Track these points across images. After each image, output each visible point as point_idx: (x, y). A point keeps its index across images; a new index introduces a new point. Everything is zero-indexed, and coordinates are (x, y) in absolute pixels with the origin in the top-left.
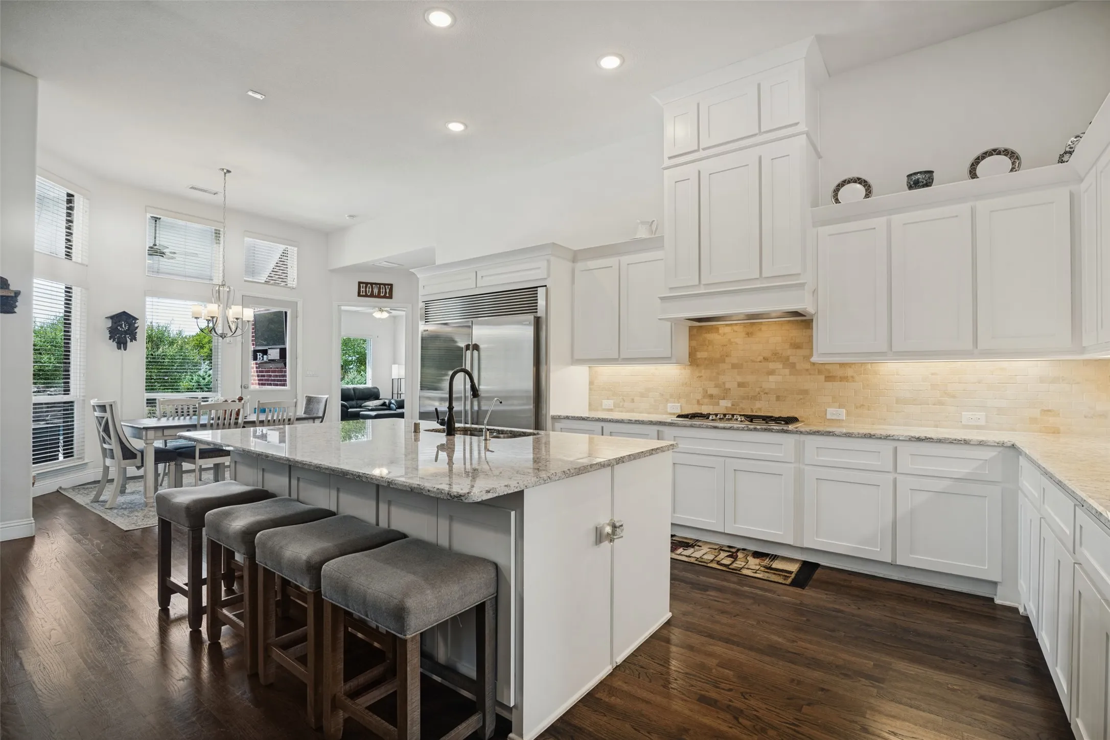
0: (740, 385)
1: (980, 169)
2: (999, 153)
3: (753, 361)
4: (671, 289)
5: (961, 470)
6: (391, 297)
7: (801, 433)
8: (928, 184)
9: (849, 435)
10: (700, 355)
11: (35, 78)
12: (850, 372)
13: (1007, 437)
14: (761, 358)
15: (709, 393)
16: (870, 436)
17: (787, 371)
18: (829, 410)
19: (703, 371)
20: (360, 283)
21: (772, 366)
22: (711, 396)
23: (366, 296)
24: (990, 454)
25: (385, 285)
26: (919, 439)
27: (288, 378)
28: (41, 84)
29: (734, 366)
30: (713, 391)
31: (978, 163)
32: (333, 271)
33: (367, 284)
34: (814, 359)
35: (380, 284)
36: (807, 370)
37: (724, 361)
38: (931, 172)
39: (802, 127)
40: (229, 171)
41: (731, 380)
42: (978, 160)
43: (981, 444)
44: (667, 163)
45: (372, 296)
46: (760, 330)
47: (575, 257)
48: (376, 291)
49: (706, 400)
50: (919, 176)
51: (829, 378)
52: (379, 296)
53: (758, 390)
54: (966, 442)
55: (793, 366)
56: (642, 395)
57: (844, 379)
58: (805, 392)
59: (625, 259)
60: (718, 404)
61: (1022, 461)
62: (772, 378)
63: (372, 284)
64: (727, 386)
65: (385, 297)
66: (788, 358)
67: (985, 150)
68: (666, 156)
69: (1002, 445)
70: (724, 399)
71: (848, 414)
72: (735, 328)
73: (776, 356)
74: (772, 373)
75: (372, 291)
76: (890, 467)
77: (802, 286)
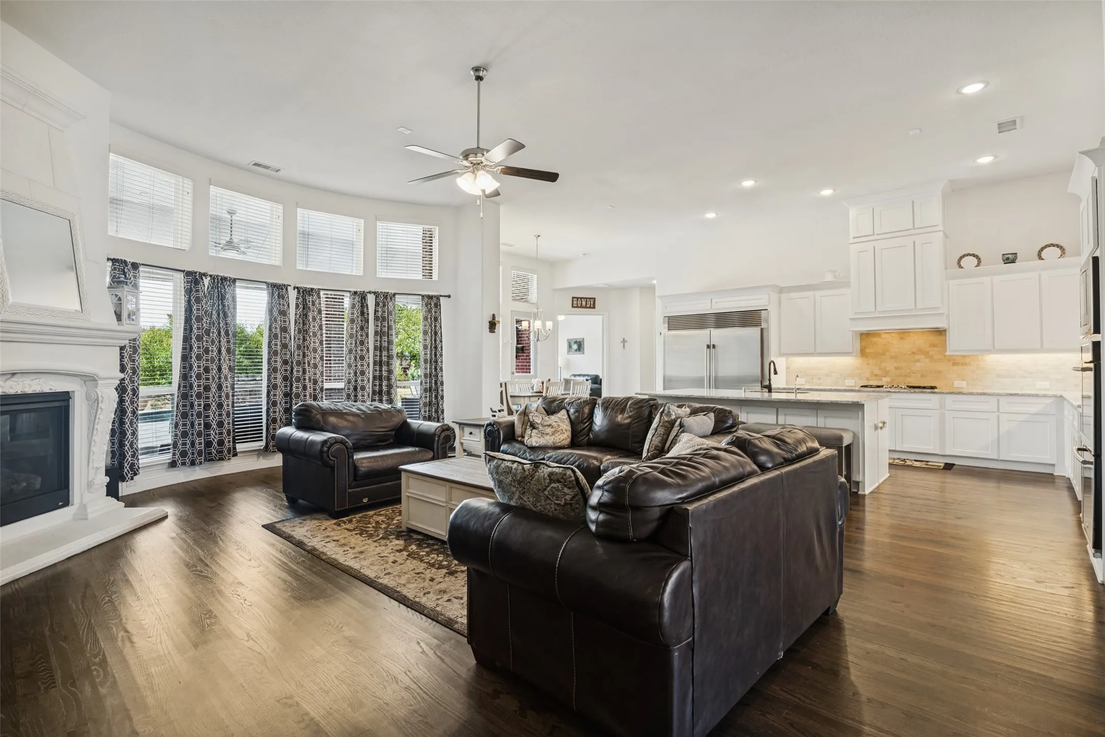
0: (896, 368)
1: (1043, 254)
2: (1054, 246)
3: (905, 354)
4: (856, 313)
5: (1034, 409)
6: (594, 307)
7: (943, 393)
8: (1013, 261)
9: (971, 394)
10: (868, 350)
11: (499, 205)
12: (967, 360)
13: (1059, 393)
14: (910, 352)
15: (875, 373)
16: (984, 394)
17: (928, 360)
18: (955, 382)
19: (871, 361)
20: (573, 298)
21: (917, 357)
22: (876, 375)
23: (577, 307)
24: (1049, 401)
25: (590, 298)
26: (1011, 395)
27: (531, 367)
28: (502, 208)
29: (892, 357)
30: (877, 372)
31: (1042, 250)
32: (555, 290)
33: (578, 298)
34: (948, 353)
35: (587, 298)
36: (941, 359)
37: (884, 354)
38: (1016, 254)
39: (941, 228)
40: (539, 236)
41: (890, 366)
42: (1042, 249)
43: (1044, 396)
44: (852, 241)
45: (581, 307)
46: (909, 336)
47: (781, 290)
48: (584, 303)
49: (874, 378)
50: (1009, 256)
51: (955, 364)
52: (586, 307)
53: (908, 371)
54: (1037, 396)
55: (931, 357)
56: (827, 375)
57: (966, 364)
58: (940, 372)
59: (818, 293)
60: (881, 380)
61: (1065, 403)
62: (918, 364)
63: (581, 298)
64: (887, 369)
65: (590, 307)
66: (928, 353)
67: (1046, 244)
68: (851, 236)
69: (1055, 396)
70: (885, 377)
71: (967, 384)
72: (892, 335)
73: (920, 351)
74: (918, 361)
75: (582, 303)
76: (996, 410)
77: (942, 314)
